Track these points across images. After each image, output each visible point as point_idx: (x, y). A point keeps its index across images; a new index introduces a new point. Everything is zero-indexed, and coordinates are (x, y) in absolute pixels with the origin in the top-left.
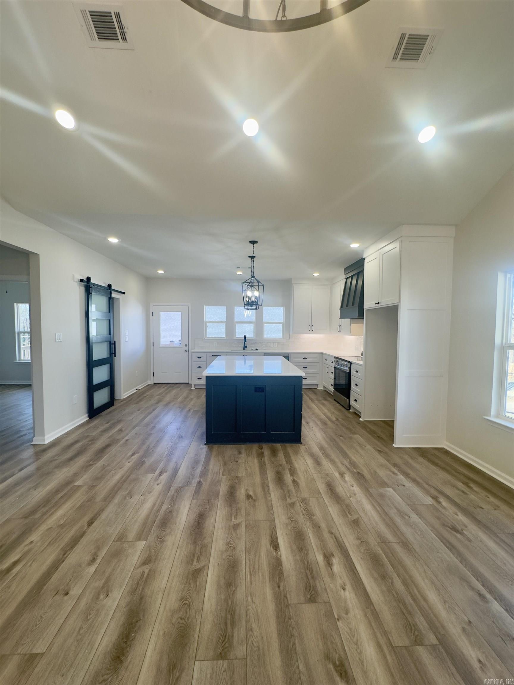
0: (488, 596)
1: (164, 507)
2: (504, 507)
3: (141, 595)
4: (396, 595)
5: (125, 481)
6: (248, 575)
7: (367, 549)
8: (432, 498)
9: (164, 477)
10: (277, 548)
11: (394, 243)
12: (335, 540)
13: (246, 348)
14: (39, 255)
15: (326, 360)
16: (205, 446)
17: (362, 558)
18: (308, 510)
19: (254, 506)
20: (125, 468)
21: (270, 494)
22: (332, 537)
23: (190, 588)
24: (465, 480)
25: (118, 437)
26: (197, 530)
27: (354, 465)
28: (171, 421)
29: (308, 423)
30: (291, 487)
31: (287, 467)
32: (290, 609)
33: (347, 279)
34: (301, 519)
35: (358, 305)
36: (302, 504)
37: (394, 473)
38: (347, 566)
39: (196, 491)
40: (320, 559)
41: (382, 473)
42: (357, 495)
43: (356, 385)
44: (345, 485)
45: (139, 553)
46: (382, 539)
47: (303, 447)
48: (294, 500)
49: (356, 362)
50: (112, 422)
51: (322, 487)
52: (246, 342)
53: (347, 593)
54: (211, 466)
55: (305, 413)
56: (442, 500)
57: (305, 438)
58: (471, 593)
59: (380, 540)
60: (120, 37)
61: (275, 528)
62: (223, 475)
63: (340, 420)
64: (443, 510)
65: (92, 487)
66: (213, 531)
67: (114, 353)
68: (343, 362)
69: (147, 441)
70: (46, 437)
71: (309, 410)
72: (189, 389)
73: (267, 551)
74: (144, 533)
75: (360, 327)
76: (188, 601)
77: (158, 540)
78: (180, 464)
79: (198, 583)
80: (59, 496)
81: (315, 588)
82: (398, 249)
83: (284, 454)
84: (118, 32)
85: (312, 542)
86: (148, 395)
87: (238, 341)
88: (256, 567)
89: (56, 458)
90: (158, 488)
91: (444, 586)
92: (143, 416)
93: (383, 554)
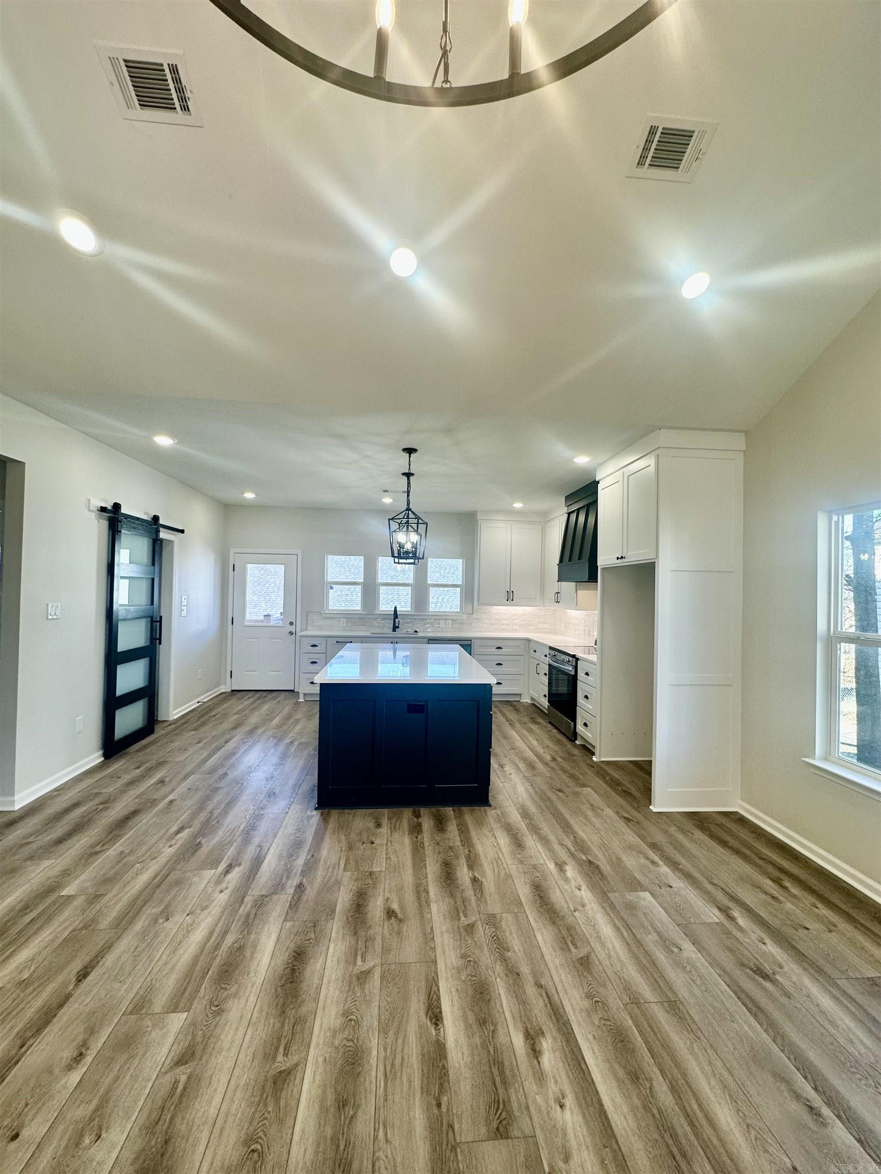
0: (826, 1111)
1: (230, 939)
2: (843, 925)
3: (166, 1133)
4: (657, 1116)
5: (159, 886)
6: (380, 1081)
7: (606, 1017)
8: (720, 909)
9: (235, 875)
10: (438, 1020)
11: (647, 457)
12: (546, 1000)
13: (397, 630)
14: (24, 463)
15: (535, 651)
16: (315, 813)
17: (595, 1038)
18: (498, 938)
19: (399, 933)
20: (162, 860)
21: (429, 906)
22: (541, 996)
23: (266, 1115)
24: (777, 874)
25: (155, 797)
26: (289, 985)
27: (581, 846)
28: (257, 763)
29: (502, 767)
30: (470, 893)
31: (463, 852)
32: (459, 1153)
33: (569, 514)
34: (486, 958)
35: (589, 560)
36: (487, 927)
37: (653, 862)
38: (569, 1055)
39: (293, 903)
40: (518, 1041)
41: (631, 862)
42: (588, 907)
43: (586, 697)
44: (566, 887)
45: (171, 1039)
46: (632, 997)
47: (493, 811)
48: (472, 919)
49: (586, 656)
50: (148, 765)
51: (524, 892)
52: (397, 618)
53: (568, 1113)
54: (324, 852)
55: (498, 747)
56: (736, 913)
57: (497, 796)
58: (794, 1106)
59: (628, 999)
60: (177, 105)
61: (436, 978)
62: (345, 870)
63: (559, 759)
64: (738, 934)
65: (97, 897)
66: (319, 988)
67: (158, 637)
68: (563, 657)
69: (209, 802)
70: (16, 797)
71: (504, 742)
72: (293, 701)
73: (420, 1027)
74: (187, 994)
75: (591, 596)
76: (260, 1144)
77: (211, 1010)
78: (266, 849)
79: (282, 1103)
80: (27, 919)
81: (507, 1103)
82: (653, 467)
83: (458, 827)
84: (174, 96)
85: (504, 1005)
86: (218, 714)
87: (384, 616)
88: (398, 1062)
89: (31, 839)
90: (221, 899)
91: (745, 1092)
92: (206, 754)
93: (634, 1028)
